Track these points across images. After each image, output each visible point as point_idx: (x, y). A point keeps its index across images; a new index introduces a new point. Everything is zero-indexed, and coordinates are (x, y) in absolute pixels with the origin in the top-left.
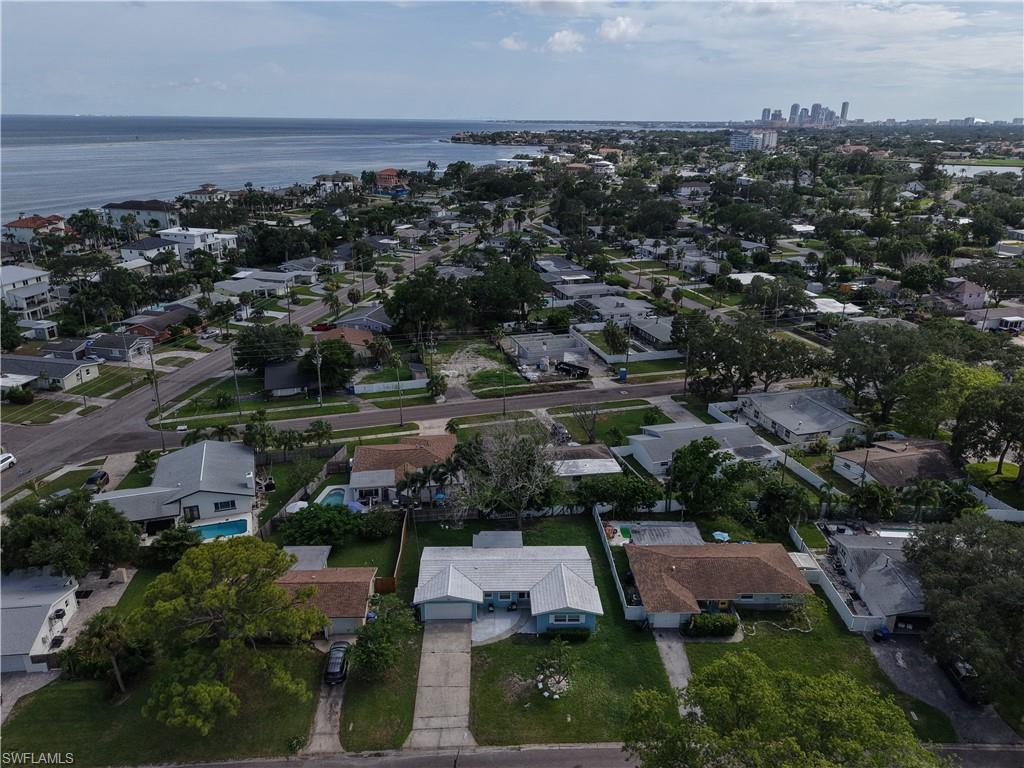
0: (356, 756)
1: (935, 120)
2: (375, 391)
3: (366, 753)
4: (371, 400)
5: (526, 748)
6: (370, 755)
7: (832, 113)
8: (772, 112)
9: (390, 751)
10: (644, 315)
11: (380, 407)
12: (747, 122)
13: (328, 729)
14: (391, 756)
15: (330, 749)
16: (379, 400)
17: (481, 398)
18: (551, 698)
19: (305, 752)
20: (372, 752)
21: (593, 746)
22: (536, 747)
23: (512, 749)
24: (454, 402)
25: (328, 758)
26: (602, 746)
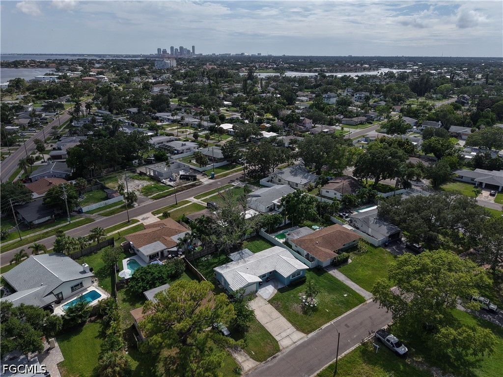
0: (267, 362)
1: (230, 54)
2: (94, 208)
3: (269, 359)
4: (97, 213)
5: (323, 327)
6: (272, 359)
7: (189, 51)
8: (162, 50)
9: (278, 353)
10: (196, 148)
11: (105, 216)
12: (151, 55)
13: (244, 359)
14: (280, 355)
15: (254, 365)
16: (101, 212)
17: (156, 199)
18: (314, 306)
19: (244, 372)
20: (271, 358)
21: (343, 316)
22: (326, 325)
23: (319, 330)
24: (143, 204)
25: (256, 369)
26: (345, 314)
